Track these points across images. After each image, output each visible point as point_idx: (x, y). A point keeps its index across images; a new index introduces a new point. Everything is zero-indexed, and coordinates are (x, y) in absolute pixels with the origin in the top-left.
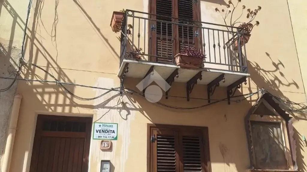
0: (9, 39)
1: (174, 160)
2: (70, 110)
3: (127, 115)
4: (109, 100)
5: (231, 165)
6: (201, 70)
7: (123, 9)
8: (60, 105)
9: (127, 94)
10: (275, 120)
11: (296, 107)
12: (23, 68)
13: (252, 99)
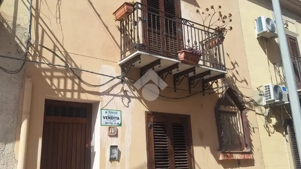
0: (13, 15)
1: (166, 144)
2: (79, 96)
3: (128, 103)
5: (207, 148)
6: (195, 65)
7: (133, 1)
8: (69, 91)
10: (234, 111)
12: (30, 49)
13: (219, 92)
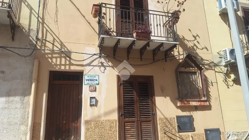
0: (28, 24)
1: (133, 96)
2: (70, 67)
3: (104, 70)
4: (93, 61)
5: (167, 97)
6: (149, 41)
7: (99, 3)
8: (63, 65)
9: (104, 57)
10: (193, 71)
11: (206, 62)
12: (38, 42)
13: (180, 58)
